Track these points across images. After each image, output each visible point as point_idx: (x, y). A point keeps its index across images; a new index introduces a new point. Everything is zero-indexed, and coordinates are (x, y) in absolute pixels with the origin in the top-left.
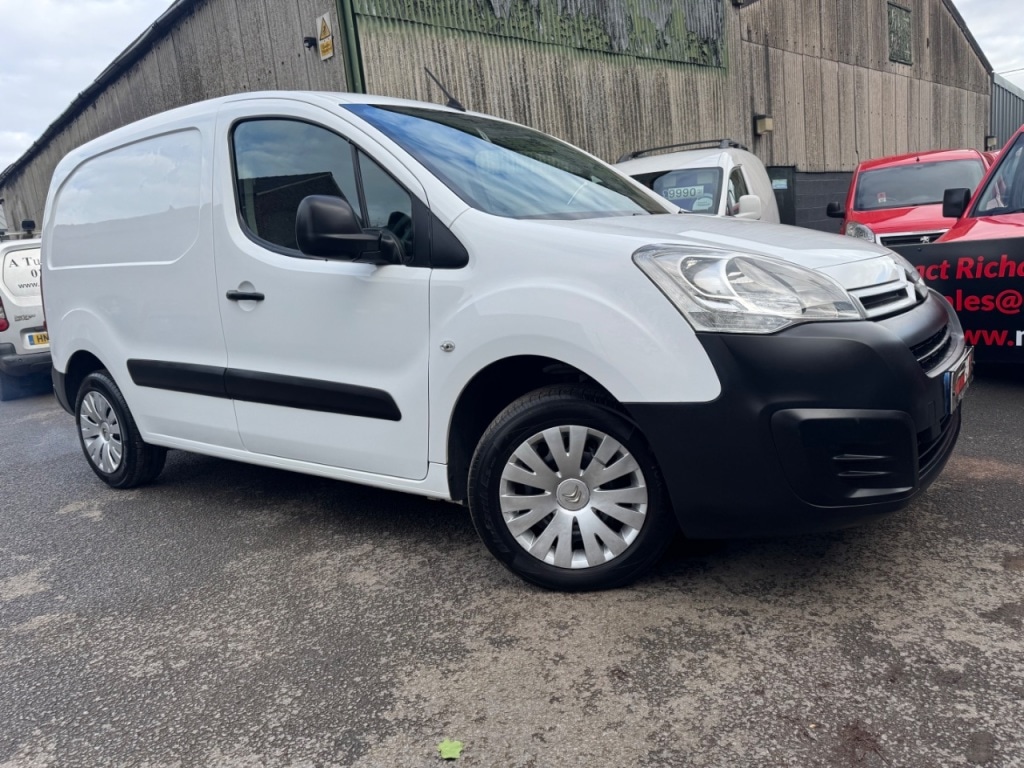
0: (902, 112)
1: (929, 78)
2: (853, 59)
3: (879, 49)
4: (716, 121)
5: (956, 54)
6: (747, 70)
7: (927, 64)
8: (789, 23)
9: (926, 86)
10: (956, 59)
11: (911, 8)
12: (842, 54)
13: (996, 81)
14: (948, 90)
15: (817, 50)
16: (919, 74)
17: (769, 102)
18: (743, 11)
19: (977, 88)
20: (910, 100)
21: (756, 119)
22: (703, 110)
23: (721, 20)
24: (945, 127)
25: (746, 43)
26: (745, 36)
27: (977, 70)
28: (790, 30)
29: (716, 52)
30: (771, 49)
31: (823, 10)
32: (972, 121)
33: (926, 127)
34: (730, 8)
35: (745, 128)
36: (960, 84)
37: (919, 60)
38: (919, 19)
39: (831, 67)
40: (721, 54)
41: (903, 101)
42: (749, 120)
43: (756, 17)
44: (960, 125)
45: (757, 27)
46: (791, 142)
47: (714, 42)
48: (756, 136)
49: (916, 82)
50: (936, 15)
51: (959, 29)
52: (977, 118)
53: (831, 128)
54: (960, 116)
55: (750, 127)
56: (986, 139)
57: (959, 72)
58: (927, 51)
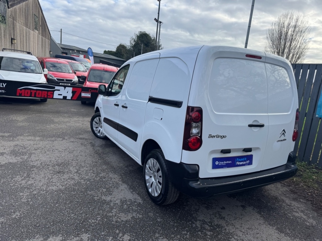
0: (36, 42)
1: (41, 34)
2: (28, 27)
3: (33, 26)
4: (5, 38)
5: (45, 29)
6: (10, 25)
7: (41, 32)
8: (17, 15)
9: (41, 36)
10: (45, 31)
11: (38, 16)
12: (26, 25)
13: (52, 38)
14: (44, 38)
15: (22, 23)
16: (39, 33)
17: (14, 35)
18: (9, 9)
19: (48, 39)
20: (38, 40)
21: (12, 39)
22: (2, 35)
23: (6, 12)
24: (43, 47)
25: (10, 18)
26: (10, 17)
27: (48, 34)
28: (18, 17)
29: (5, 20)
30: (14, 21)
31: (23, 13)
32: (48, 47)
33: (40, 46)
34: (7, 8)
35: (10, 41)
36: (46, 37)
37: (39, 30)
38: (39, 19)
39: (25, 28)
40: (6, 20)
41: (37, 40)
42: (10, 39)
43: (11, 11)
44: (46, 47)
45: (12, 14)
46: (18, 46)
47: (5, 17)
48: (12, 43)
49: (39, 35)
50: (42, 19)
51: (45, 24)
52: (48, 46)
53: (25, 44)
54: (46, 45)
55: (11, 41)
56: (50, 52)
57: (45, 34)
58: (41, 28)
